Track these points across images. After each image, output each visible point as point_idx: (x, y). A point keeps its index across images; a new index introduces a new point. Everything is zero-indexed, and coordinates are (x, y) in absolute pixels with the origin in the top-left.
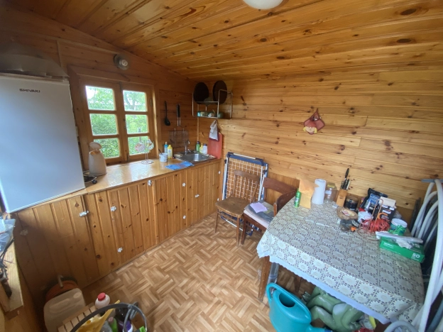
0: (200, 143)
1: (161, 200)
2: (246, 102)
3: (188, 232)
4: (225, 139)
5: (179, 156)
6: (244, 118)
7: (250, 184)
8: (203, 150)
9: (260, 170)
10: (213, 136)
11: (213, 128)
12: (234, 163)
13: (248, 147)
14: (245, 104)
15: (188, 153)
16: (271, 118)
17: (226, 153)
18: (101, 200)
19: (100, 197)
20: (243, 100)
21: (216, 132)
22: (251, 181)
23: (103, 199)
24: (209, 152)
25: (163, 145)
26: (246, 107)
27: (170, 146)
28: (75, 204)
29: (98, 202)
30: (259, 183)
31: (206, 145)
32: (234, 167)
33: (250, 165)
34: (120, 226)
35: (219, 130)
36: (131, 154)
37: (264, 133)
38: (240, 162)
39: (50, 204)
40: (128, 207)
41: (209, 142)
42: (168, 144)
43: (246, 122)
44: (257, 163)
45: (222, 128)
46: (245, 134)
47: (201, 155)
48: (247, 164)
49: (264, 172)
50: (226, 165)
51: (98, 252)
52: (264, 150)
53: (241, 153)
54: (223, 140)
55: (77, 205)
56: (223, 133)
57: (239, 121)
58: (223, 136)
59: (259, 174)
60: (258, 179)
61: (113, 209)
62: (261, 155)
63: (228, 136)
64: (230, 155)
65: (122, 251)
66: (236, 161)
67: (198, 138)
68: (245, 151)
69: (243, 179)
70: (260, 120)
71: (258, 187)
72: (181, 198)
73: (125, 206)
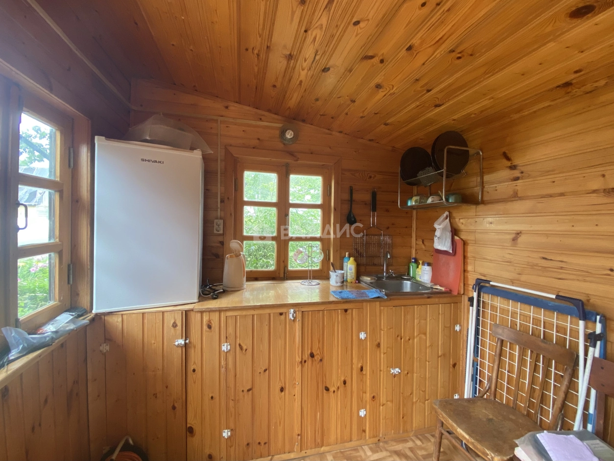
0: (416, 261)
1: (312, 355)
2: (517, 162)
3: (369, 453)
4: (470, 249)
5: (367, 279)
6: (515, 197)
7: (547, 374)
8: (424, 274)
9: (575, 333)
10: (442, 243)
11: (441, 227)
12: (494, 308)
13: (533, 266)
14: (513, 167)
15: (389, 277)
16: (597, 184)
17: (472, 281)
18: (209, 327)
19: (210, 321)
20: (508, 159)
21: (449, 235)
22: (547, 365)
23: (213, 326)
24: (434, 280)
25: (342, 258)
26: (516, 173)
27: (352, 259)
28: (172, 322)
29: (205, 327)
30: (574, 374)
31: (429, 264)
32: (493, 318)
33: (542, 315)
34: (232, 385)
35: (455, 232)
36: (290, 268)
37: (578, 228)
38: (510, 306)
39: (143, 314)
40: (250, 350)
41: (435, 258)
42: (350, 256)
43: (518, 206)
44: (562, 311)
45: (462, 227)
46: (518, 234)
47: (417, 284)
48: (531, 312)
49: (591, 338)
50: (473, 311)
51: (192, 421)
52: (586, 274)
53: (512, 282)
54: (464, 251)
55: (175, 325)
56: (464, 236)
57: (500, 207)
58: (465, 243)
59: (575, 346)
60: (570, 361)
61: (225, 348)
62: (576, 288)
63: (476, 242)
64: (482, 286)
65: (229, 438)
66: (499, 302)
67: (414, 252)
68: (523, 278)
69: (522, 354)
70: (562, 195)
71: (572, 385)
72: (357, 365)
73: (245, 348)
